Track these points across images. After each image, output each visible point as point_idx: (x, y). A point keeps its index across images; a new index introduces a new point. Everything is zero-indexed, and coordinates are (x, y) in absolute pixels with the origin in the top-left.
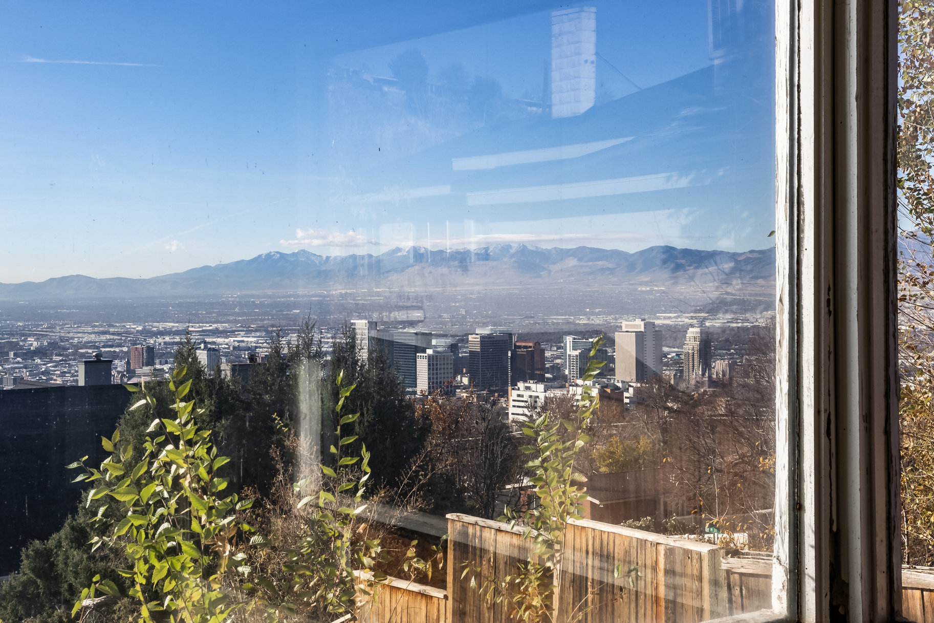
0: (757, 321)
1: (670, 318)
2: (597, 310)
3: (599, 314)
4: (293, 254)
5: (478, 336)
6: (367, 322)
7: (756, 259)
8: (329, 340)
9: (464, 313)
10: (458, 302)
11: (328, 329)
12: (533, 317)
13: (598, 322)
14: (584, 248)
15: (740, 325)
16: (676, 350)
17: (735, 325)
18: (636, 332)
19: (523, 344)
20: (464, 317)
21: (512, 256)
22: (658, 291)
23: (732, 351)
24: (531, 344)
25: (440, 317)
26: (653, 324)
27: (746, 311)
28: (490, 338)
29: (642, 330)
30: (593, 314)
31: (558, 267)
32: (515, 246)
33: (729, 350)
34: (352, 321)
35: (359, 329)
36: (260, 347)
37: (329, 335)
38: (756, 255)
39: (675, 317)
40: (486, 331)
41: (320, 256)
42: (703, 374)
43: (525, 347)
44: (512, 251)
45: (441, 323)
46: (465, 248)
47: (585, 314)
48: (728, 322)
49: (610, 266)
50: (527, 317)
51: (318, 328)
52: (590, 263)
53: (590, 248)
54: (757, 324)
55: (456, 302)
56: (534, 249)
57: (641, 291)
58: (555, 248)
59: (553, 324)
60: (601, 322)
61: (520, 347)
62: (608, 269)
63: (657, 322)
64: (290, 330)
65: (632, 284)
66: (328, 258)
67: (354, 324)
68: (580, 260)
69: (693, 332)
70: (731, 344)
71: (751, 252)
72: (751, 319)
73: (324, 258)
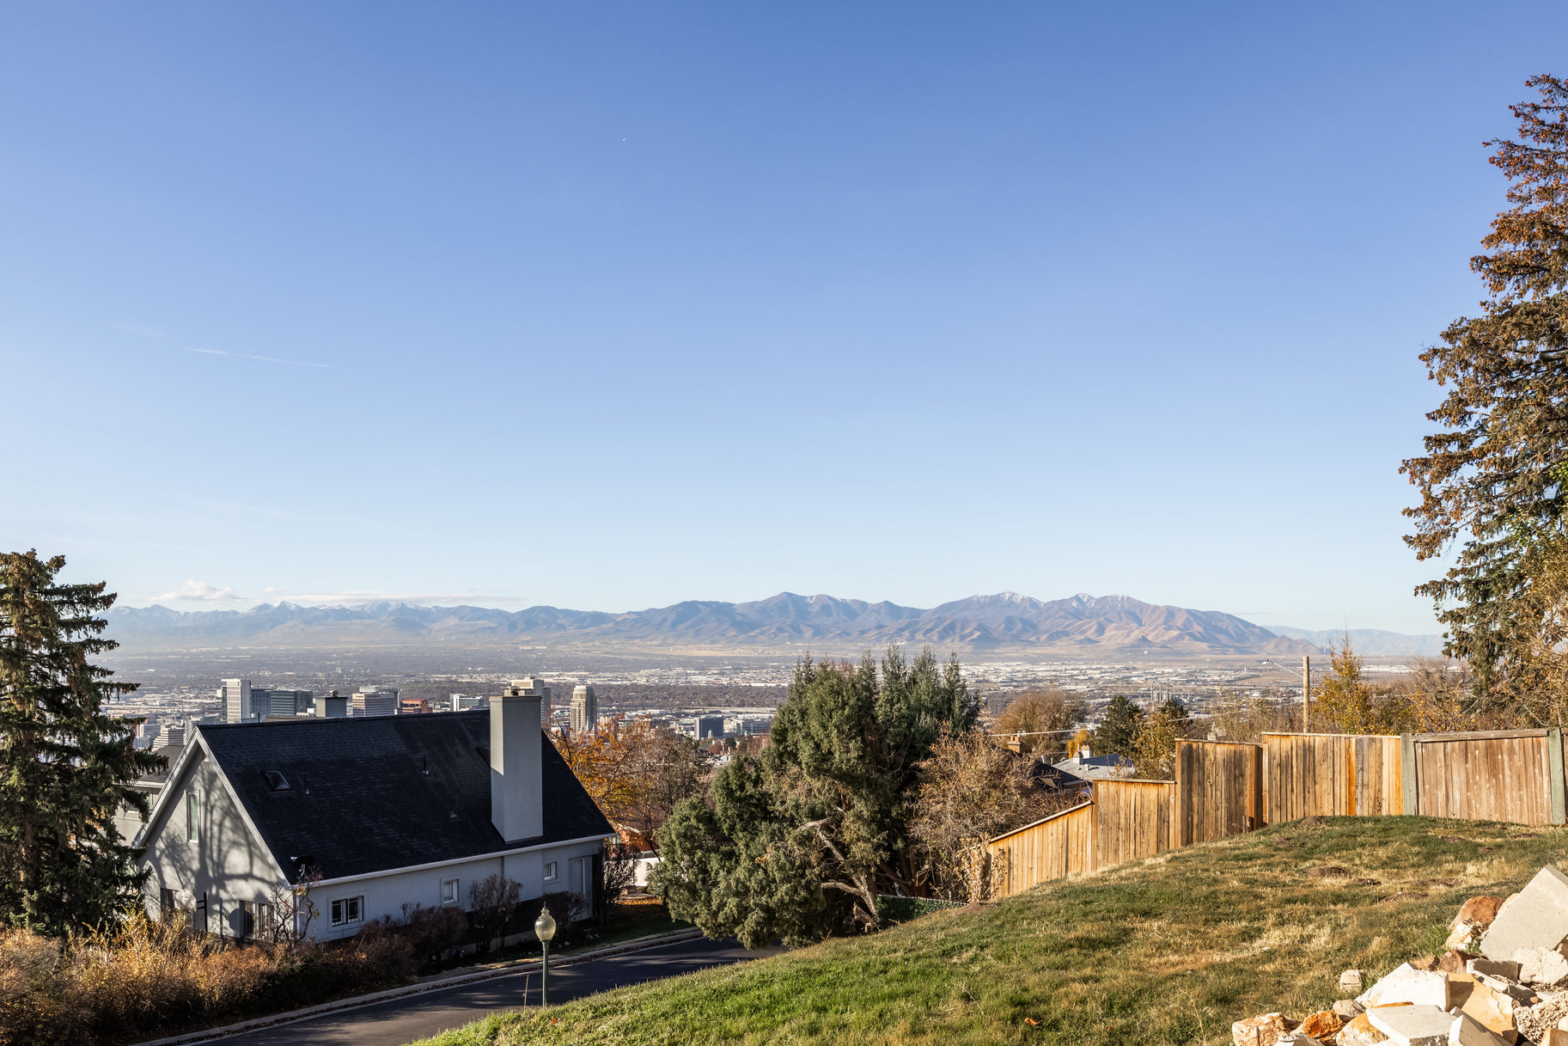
0: (635, 679)
1: (552, 676)
2: (480, 669)
3: (482, 672)
4: (146, 609)
5: (363, 695)
6: (239, 680)
7: (634, 620)
8: (191, 701)
9: (340, 672)
10: (334, 660)
11: (189, 689)
12: (414, 676)
13: (481, 680)
14: (465, 607)
15: (619, 683)
16: (560, 706)
17: (615, 683)
18: (525, 690)
19: (410, 702)
20: (340, 676)
21: (391, 614)
22: (540, 651)
23: (614, 708)
24: (418, 703)
25: (315, 675)
26: (543, 682)
27: (625, 670)
28: (375, 696)
29: (532, 687)
30: (475, 672)
31: (438, 626)
32: (393, 604)
33: (611, 707)
34: (223, 680)
35: (231, 688)
36: (112, 709)
37: (192, 695)
38: (633, 616)
39: (556, 676)
40: (371, 690)
41: (177, 612)
42: (590, 730)
43: (412, 705)
44: (390, 609)
45: (316, 682)
46: (340, 606)
47: (468, 673)
48: (609, 680)
49: (491, 625)
50: (408, 676)
51: (178, 688)
52: (472, 622)
53: (471, 608)
54: (636, 682)
55: (331, 660)
56: (413, 607)
57: (523, 650)
58: (435, 607)
59: (435, 682)
60: (484, 681)
61: (406, 706)
62: (490, 628)
63: (546, 680)
64: (146, 690)
65: (513, 643)
66: (186, 614)
67: (225, 683)
68: (461, 619)
69: (579, 690)
70: (612, 700)
71: (629, 613)
72: (630, 677)
73: (182, 614)
